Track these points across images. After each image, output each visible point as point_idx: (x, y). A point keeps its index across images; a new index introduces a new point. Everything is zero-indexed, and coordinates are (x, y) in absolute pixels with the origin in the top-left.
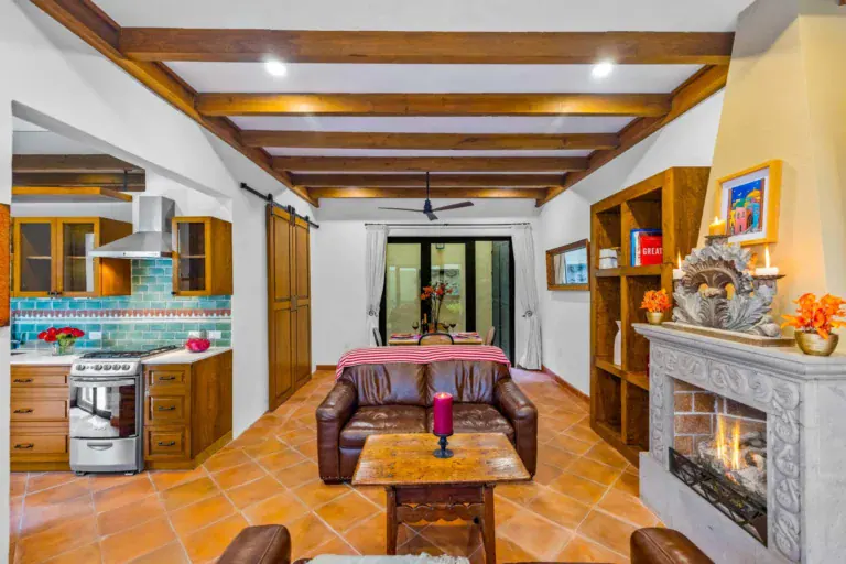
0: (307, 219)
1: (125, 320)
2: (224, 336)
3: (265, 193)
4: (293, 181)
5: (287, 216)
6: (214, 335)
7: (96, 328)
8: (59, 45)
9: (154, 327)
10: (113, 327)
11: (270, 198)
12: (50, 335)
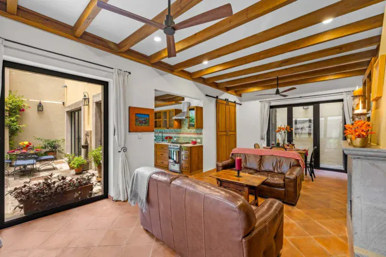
0: (235, 102)
1: (181, 135)
2: (201, 141)
3: (215, 96)
4: (227, 89)
5: (225, 102)
6: (199, 141)
7: (175, 137)
8: (161, 75)
9: (186, 138)
10: (178, 137)
11: (217, 97)
12: (166, 138)
